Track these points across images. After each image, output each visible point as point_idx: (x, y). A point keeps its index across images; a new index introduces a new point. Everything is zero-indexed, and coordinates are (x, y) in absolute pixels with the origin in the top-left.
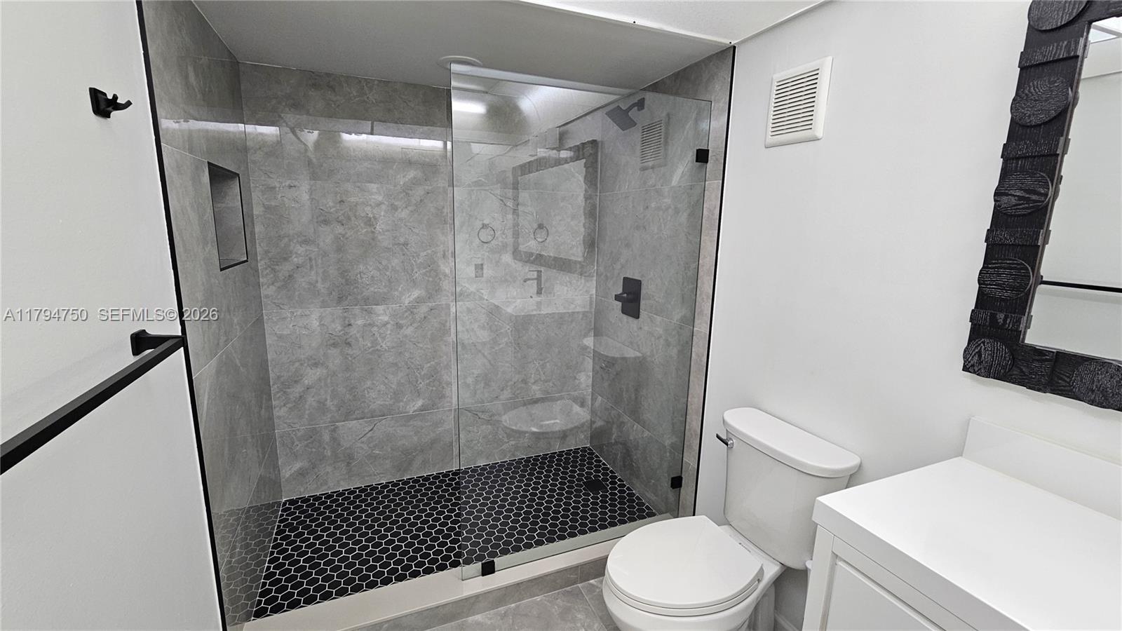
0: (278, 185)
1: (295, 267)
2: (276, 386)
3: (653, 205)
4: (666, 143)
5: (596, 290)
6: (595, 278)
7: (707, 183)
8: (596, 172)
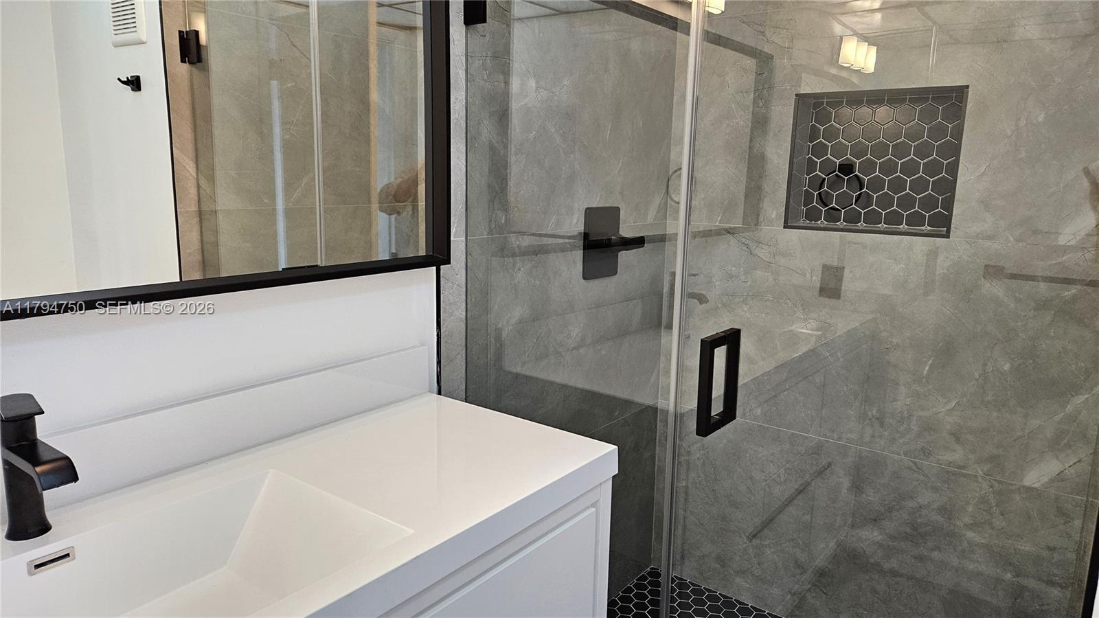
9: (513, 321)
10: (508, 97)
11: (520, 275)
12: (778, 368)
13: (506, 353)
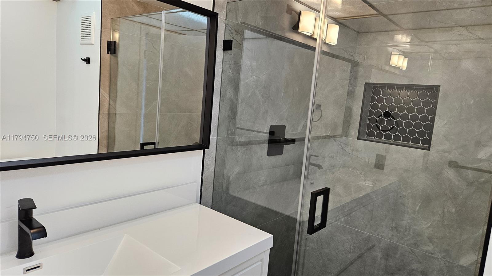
9: (235, 173)
10: (239, 79)
11: (240, 153)
12: (351, 202)
13: (231, 187)
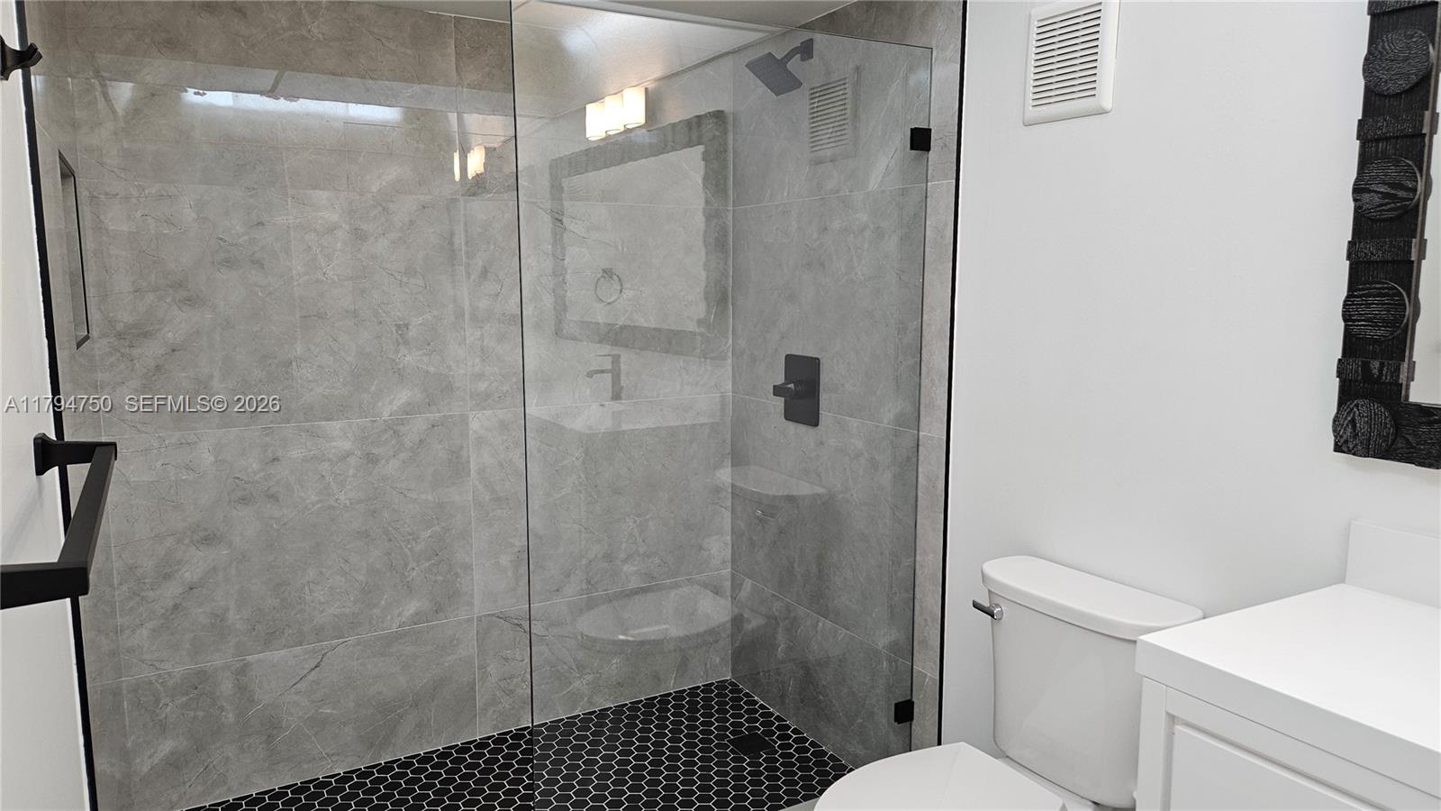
0: (135, 193)
1: (170, 351)
2: (124, 588)
3: (836, 224)
4: (856, 117)
5: (734, 383)
6: (730, 361)
7: (929, 184)
8: (725, 168)
